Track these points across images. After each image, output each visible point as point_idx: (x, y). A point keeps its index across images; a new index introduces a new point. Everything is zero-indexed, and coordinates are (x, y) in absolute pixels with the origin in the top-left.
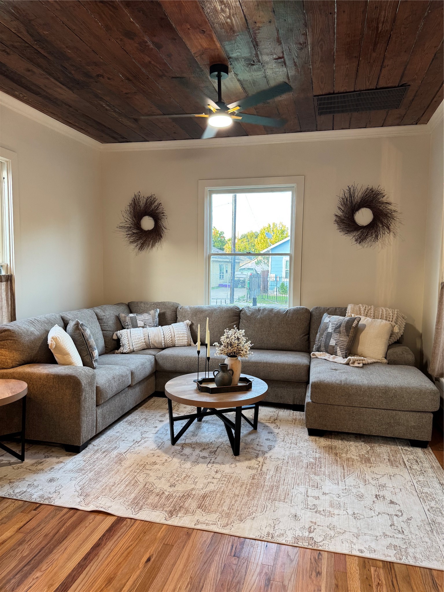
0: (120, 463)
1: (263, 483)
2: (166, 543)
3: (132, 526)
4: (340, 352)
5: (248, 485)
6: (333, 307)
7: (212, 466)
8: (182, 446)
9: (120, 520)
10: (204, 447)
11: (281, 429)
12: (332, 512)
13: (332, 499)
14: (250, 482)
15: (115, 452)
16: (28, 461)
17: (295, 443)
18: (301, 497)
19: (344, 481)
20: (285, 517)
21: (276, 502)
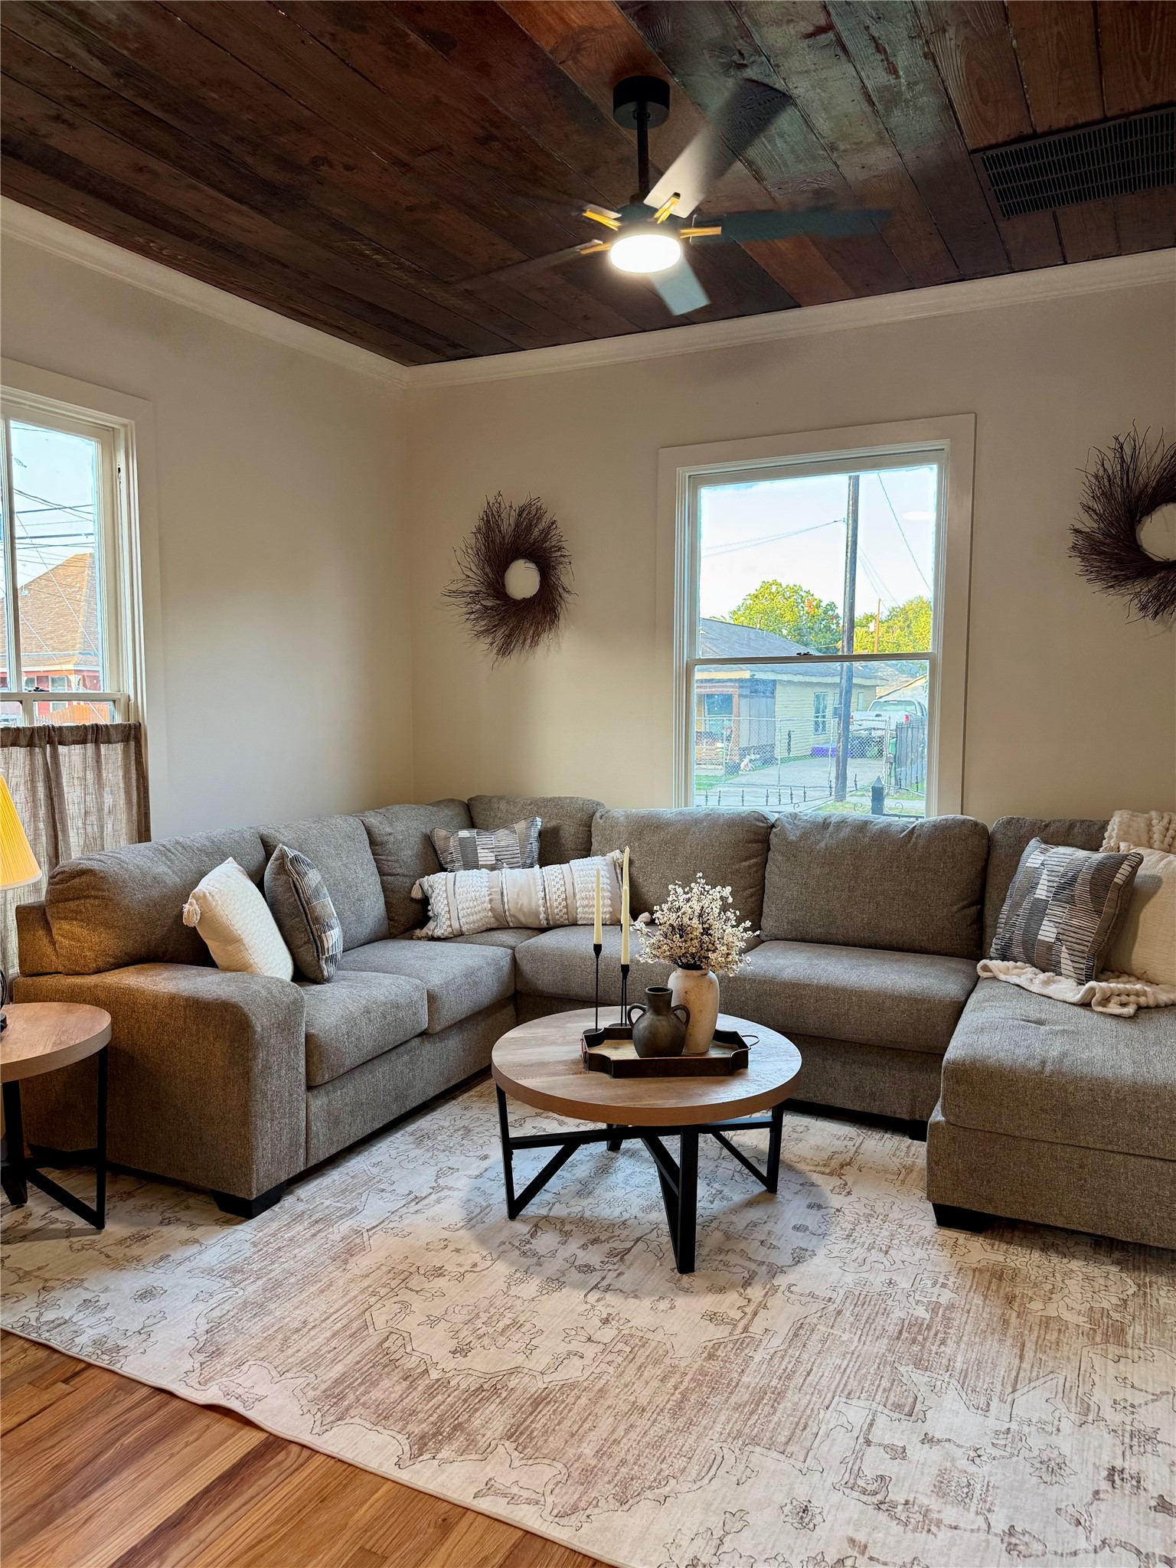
0: (346, 1262)
1: (736, 1375)
2: (368, 1547)
3: (297, 1469)
4: (1070, 963)
5: (687, 1378)
6: (1065, 820)
7: (598, 1300)
8: (536, 1225)
9: (275, 1444)
10: (598, 1235)
11: (853, 1198)
12: (935, 1516)
13: (948, 1465)
14: (696, 1366)
15: (345, 1227)
16: (114, 1229)
17: (884, 1248)
18: (843, 1444)
19: (1010, 1399)
20: (770, 1509)
21: (758, 1449)
